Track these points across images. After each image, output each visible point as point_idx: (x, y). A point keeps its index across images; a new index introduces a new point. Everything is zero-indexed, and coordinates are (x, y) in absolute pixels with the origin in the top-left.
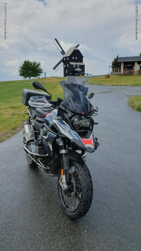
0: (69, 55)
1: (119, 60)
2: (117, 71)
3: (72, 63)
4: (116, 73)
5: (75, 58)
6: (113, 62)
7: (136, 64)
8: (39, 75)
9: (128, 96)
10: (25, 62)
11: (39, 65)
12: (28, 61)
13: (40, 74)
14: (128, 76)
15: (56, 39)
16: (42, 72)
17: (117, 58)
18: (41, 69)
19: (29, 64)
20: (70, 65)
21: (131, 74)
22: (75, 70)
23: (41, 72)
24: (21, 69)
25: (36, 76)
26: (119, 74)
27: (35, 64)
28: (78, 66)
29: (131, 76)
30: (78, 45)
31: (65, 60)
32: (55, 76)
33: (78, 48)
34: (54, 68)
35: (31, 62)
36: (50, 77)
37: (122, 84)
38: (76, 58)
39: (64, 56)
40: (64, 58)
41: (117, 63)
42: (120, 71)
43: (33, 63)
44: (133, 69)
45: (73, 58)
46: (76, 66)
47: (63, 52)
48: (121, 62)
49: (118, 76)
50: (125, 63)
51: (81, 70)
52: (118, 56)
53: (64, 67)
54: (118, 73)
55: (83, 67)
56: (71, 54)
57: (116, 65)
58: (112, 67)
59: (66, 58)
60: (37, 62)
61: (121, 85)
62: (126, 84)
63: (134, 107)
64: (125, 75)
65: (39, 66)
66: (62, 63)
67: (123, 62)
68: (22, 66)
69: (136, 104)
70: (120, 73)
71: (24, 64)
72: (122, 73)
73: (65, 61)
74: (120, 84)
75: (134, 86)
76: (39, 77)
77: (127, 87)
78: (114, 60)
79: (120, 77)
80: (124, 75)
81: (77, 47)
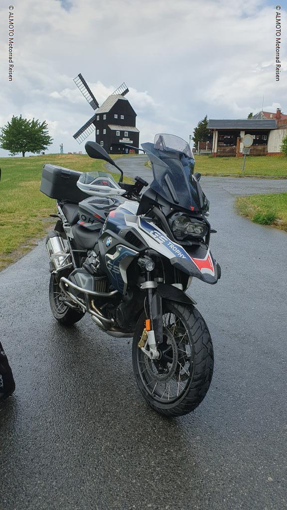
0: (107, 111)
1: (209, 124)
2: (203, 148)
3: (113, 127)
4: (202, 151)
5: (119, 117)
6: (196, 129)
7: (242, 134)
8: (44, 149)
9: (233, 195)
10: (14, 120)
11: (43, 127)
12: (21, 118)
13: (45, 146)
14: (226, 158)
15: (80, 76)
16: (50, 143)
17: (205, 121)
18: (49, 137)
19: (21, 125)
20: (108, 130)
21: (233, 154)
22: (120, 141)
23: (47, 143)
24: (4, 135)
25: (36, 150)
26: (208, 154)
27: (35, 124)
28: (126, 134)
29: (231, 158)
30: (127, 91)
31: (98, 119)
32: (78, 153)
33: (126, 97)
34: (76, 136)
35: (26, 120)
36: (67, 153)
37: (218, 172)
38: (122, 117)
39: (98, 111)
40: (97, 115)
41: (204, 131)
42: (211, 148)
43: (30, 122)
44: (236, 145)
45: (116, 116)
46: (122, 132)
47: (95, 104)
48: (213, 130)
49: (207, 157)
50: (222, 132)
51: (132, 142)
52: (206, 118)
53: (96, 134)
54: (206, 151)
55: (135, 136)
56: (110, 108)
57: (203, 134)
58: (193, 139)
59: (101, 115)
60: (38, 122)
61: (215, 175)
62: (226, 172)
63: (247, 216)
64: (220, 156)
65: (44, 130)
66: (93, 127)
67: (217, 130)
68: (6, 128)
69: (252, 209)
70: (210, 152)
71: (11, 124)
72: (215, 152)
73: (99, 122)
74: (213, 173)
75: (240, 177)
76: (43, 153)
77: (226, 177)
78: (199, 126)
79: (212, 159)
80: (218, 155)
81: (123, 94)
